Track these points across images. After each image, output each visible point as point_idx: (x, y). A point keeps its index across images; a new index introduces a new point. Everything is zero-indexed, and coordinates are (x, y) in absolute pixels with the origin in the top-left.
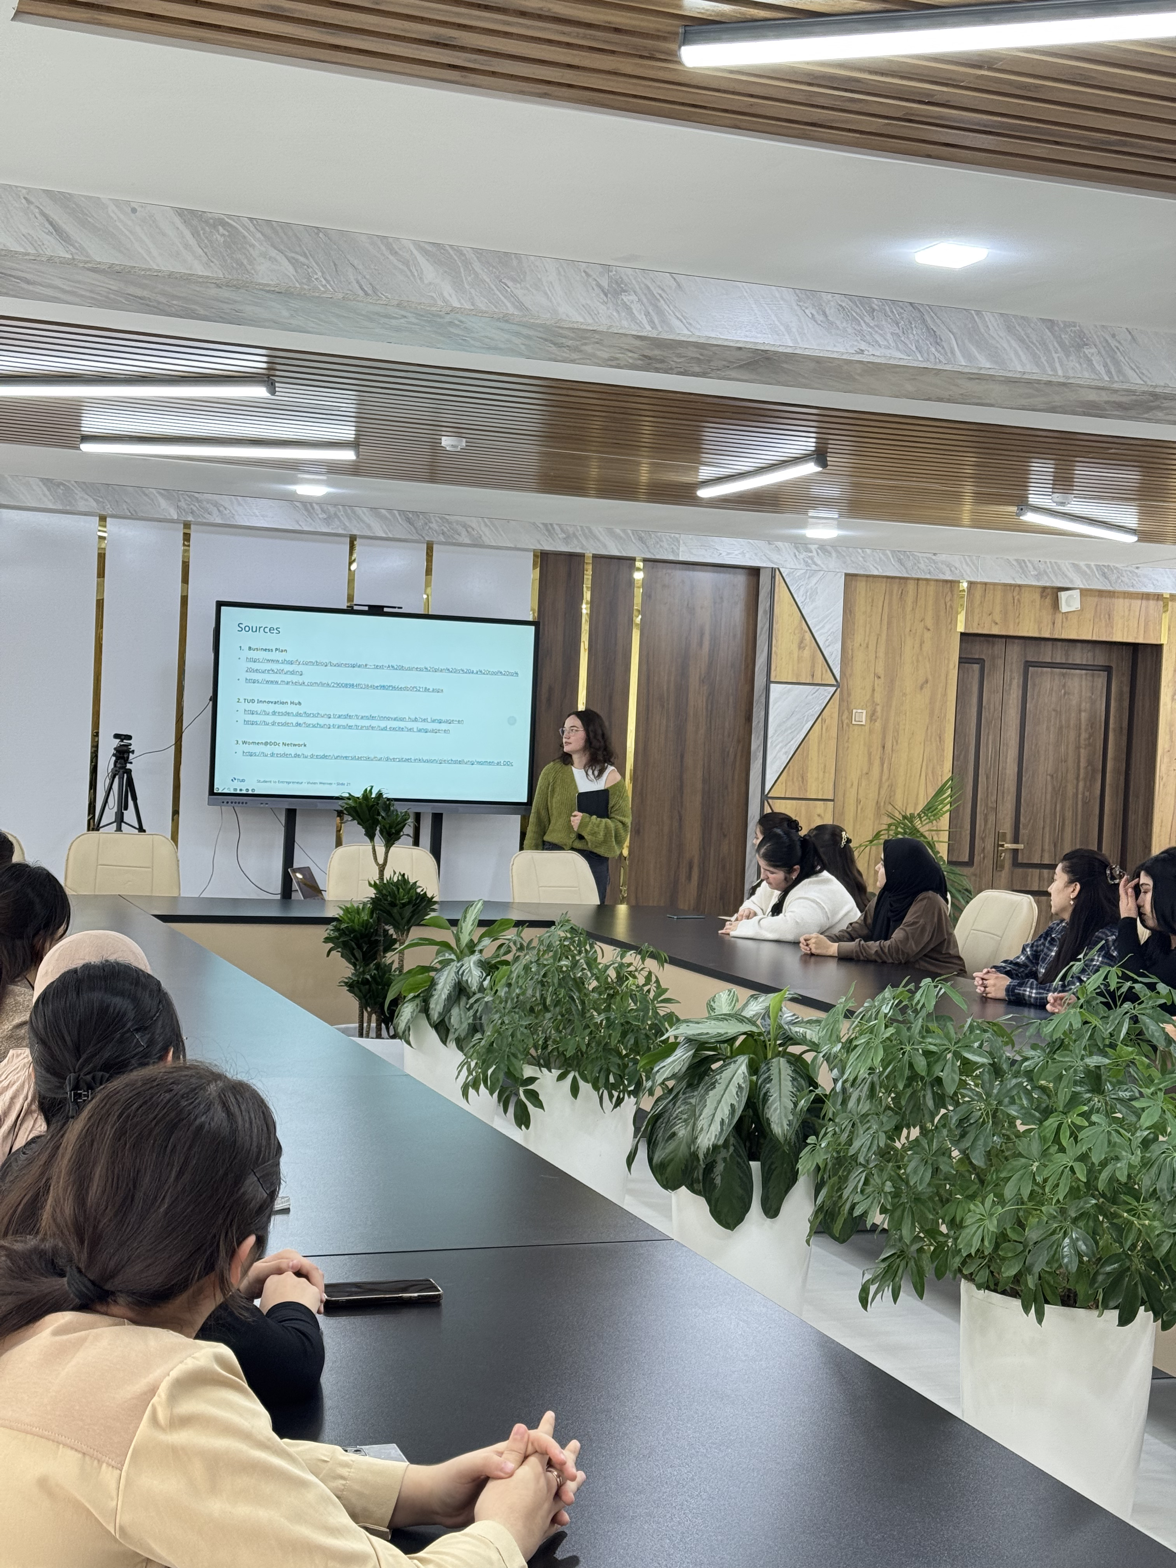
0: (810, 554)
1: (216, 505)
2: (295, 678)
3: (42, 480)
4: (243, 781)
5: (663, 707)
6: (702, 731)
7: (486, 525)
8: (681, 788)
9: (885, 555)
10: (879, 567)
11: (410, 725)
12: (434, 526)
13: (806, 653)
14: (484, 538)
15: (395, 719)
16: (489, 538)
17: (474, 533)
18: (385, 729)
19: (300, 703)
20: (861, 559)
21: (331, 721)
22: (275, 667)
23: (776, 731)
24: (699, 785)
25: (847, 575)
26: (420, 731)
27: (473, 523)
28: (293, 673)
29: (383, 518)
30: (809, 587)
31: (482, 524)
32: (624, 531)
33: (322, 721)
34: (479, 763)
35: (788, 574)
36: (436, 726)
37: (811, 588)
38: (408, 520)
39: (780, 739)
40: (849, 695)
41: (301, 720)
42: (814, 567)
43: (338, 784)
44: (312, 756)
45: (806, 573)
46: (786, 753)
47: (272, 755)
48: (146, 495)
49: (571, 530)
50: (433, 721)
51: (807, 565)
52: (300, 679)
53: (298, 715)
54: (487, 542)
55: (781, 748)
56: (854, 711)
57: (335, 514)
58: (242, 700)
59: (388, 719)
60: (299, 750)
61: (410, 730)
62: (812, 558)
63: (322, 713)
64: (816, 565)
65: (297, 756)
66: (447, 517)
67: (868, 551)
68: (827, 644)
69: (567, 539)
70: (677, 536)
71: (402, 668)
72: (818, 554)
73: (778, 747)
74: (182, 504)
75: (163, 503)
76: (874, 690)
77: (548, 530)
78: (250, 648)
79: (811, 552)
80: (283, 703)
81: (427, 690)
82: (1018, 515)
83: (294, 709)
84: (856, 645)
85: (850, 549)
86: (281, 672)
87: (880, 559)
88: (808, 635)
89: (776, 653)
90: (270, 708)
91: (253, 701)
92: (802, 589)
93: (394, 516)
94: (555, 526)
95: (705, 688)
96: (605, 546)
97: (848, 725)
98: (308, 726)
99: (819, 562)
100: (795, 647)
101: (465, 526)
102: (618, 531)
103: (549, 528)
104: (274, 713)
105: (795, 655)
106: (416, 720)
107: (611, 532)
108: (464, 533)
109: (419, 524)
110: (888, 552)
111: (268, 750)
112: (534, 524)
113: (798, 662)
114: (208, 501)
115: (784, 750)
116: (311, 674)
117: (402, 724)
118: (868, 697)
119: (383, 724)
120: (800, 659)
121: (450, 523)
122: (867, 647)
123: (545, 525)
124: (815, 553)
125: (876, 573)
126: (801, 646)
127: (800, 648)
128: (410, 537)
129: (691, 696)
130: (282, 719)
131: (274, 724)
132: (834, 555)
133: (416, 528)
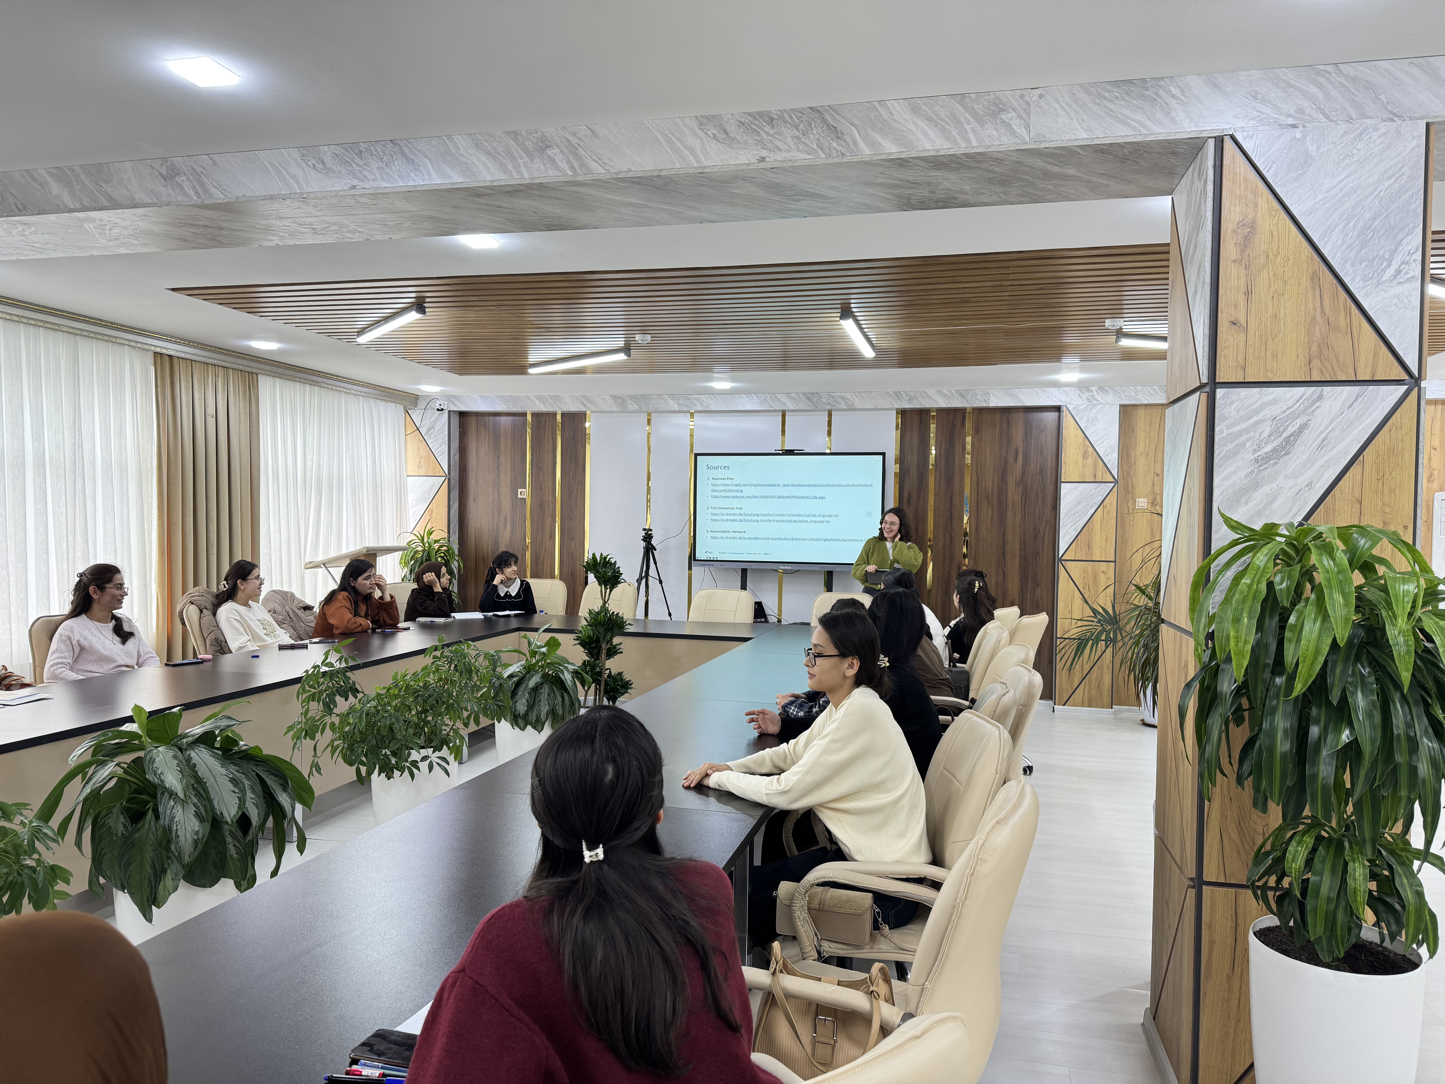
0: (1091, 394)
1: (699, 400)
2: (738, 494)
3: (610, 396)
4: (711, 553)
5: (989, 502)
6: (1019, 517)
7: (857, 396)
8: (1004, 554)
9: (1154, 390)
10: (1149, 398)
11: (805, 519)
12: (824, 400)
13: (1090, 461)
14: (855, 404)
15: (797, 515)
16: (858, 404)
17: (849, 402)
18: (790, 521)
19: (741, 508)
20: (1133, 394)
21: (759, 518)
22: (727, 488)
23: (1066, 515)
24: (1017, 552)
25: (1121, 406)
26: (811, 522)
27: (848, 396)
28: (737, 491)
29: (793, 399)
30: (1091, 415)
31: (854, 396)
32: (949, 391)
33: (754, 518)
34: (848, 540)
35: (1073, 409)
36: (821, 519)
37: (1092, 417)
38: (808, 398)
39: (1070, 520)
40: (1133, 488)
41: (742, 518)
42: (1095, 402)
43: (764, 554)
44: (749, 538)
45: (1087, 407)
46: (1074, 530)
47: (727, 538)
48: (662, 399)
49: (912, 394)
50: (819, 516)
51: (1089, 400)
52: (741, 494)
53: (741, 515)
54: (857, 406)
55: (1071, 526)
56: (1137, 500)
57: (765, 399)
58: (710, 508)
59: (793, 515)
60: (742, 535)
61: (805, 522)
62: (1093, 396)
63: (754, 513)
64: (1097, 400)
65: (740, 538)
66: (832, 394)
67: (1139, 388)
68: (1106, 454)
69: (910, 400)
70: (988, 391)
71: (800, 485)
72: (1098, 393)
73: (1068, 526)
74: (681, 402)
75: (671, 402)
76: (1154, 484)
77: (897, 396)
78: (713, 478)
79: (1092, 392)
80: (732, 508)
81: (815, 498)
82: (1117, 342)
83: (738, 512)
84: (1138, 453)
85: (1124, 388)
86: (730, 491)
87: (1149, 392)
88: (1090, 449)
89: (1064, 462)
90: (725, 511)
91: (716, 508)
92: (1085, 418)
93: (799, 397)
94: (902, 393)
95: (1020, 488)
96: (936, 402)
97: (1133, 509)
98: (746, 521)
99: (1098, 398)
100: (1080, 458)
101: (843, 398)
102: (945, 391)
103: (898, 395)
104: (727, 514)
105: (1080, 463)
106: (809, 516)
107: (940, 393)
108: (843, 402)
109: (815, 400)
110: (1156, 387)
111: (725, 535)
112: (888, 393)
113: (1083, 467)
114: (695, 399)
115: (1073, 528)
116: (748, 491)
117: (801, 518)
118: (1149, 488)
119: (789, 518)
120: (1084, 466)
121: (833, 397)
122: (1148, 455)
123: (895, 393)
124: (1095, 393)
125: (1146, 402)
126: (1085, 456)
127: (1084, 458)
128: (809, 408)
129: (1010, 495)
130: (732, 518)
131: (727, 520)
132: (1111, 392)
133: (812, 403)
